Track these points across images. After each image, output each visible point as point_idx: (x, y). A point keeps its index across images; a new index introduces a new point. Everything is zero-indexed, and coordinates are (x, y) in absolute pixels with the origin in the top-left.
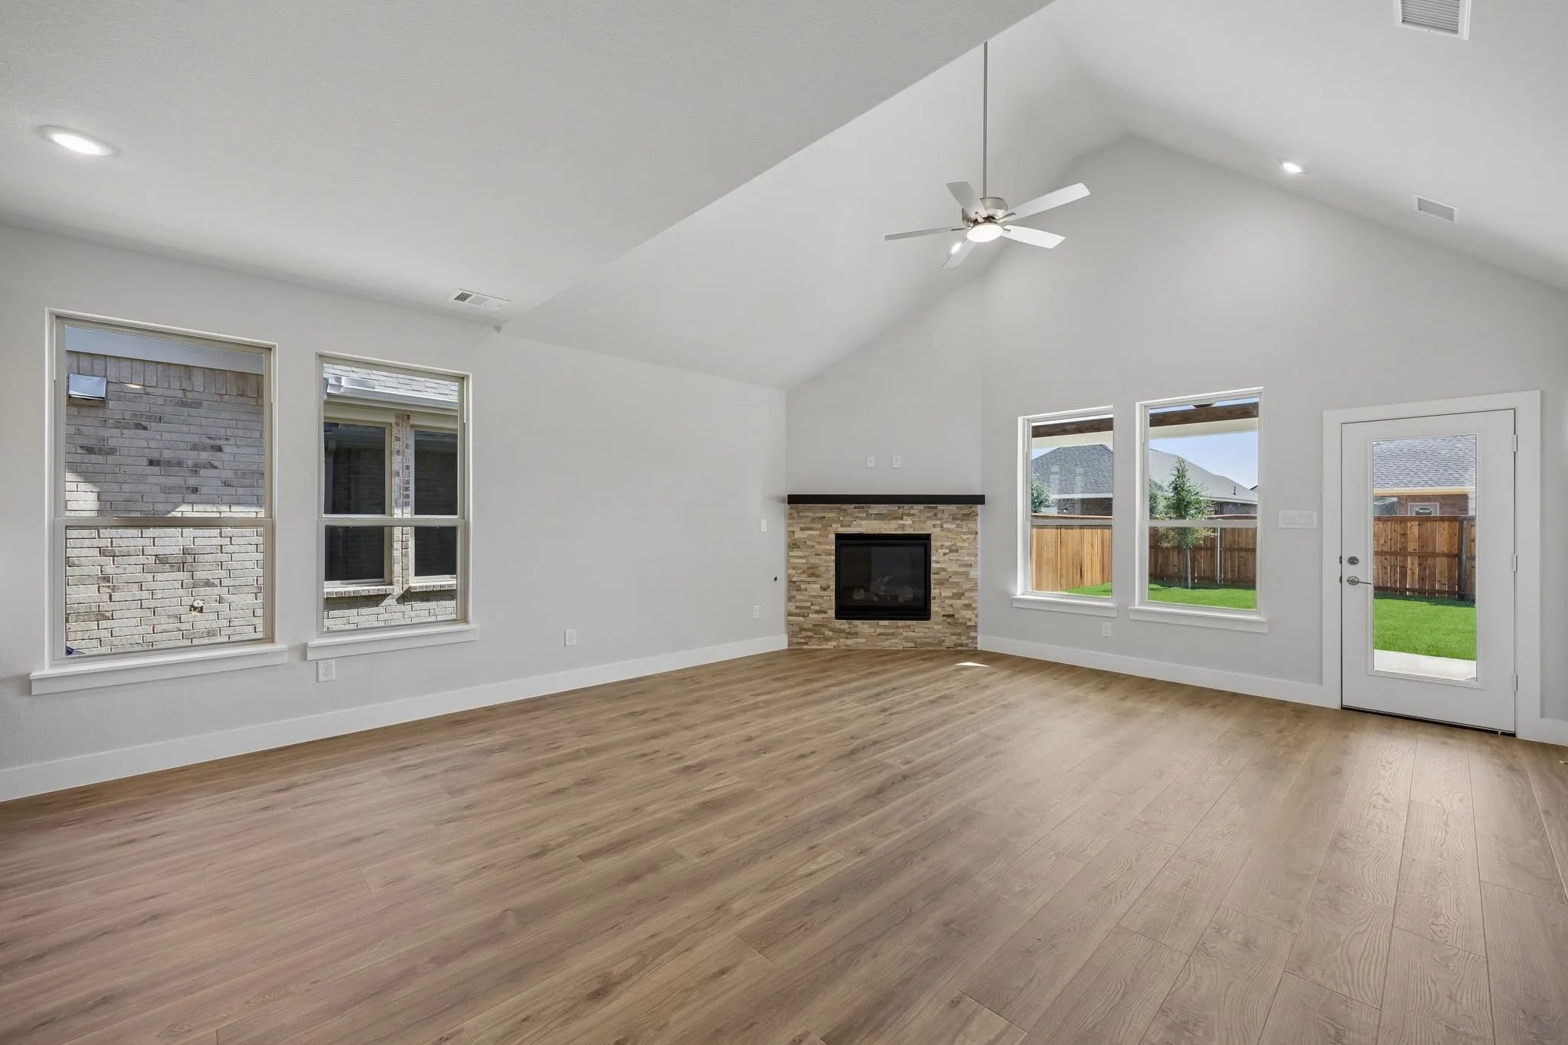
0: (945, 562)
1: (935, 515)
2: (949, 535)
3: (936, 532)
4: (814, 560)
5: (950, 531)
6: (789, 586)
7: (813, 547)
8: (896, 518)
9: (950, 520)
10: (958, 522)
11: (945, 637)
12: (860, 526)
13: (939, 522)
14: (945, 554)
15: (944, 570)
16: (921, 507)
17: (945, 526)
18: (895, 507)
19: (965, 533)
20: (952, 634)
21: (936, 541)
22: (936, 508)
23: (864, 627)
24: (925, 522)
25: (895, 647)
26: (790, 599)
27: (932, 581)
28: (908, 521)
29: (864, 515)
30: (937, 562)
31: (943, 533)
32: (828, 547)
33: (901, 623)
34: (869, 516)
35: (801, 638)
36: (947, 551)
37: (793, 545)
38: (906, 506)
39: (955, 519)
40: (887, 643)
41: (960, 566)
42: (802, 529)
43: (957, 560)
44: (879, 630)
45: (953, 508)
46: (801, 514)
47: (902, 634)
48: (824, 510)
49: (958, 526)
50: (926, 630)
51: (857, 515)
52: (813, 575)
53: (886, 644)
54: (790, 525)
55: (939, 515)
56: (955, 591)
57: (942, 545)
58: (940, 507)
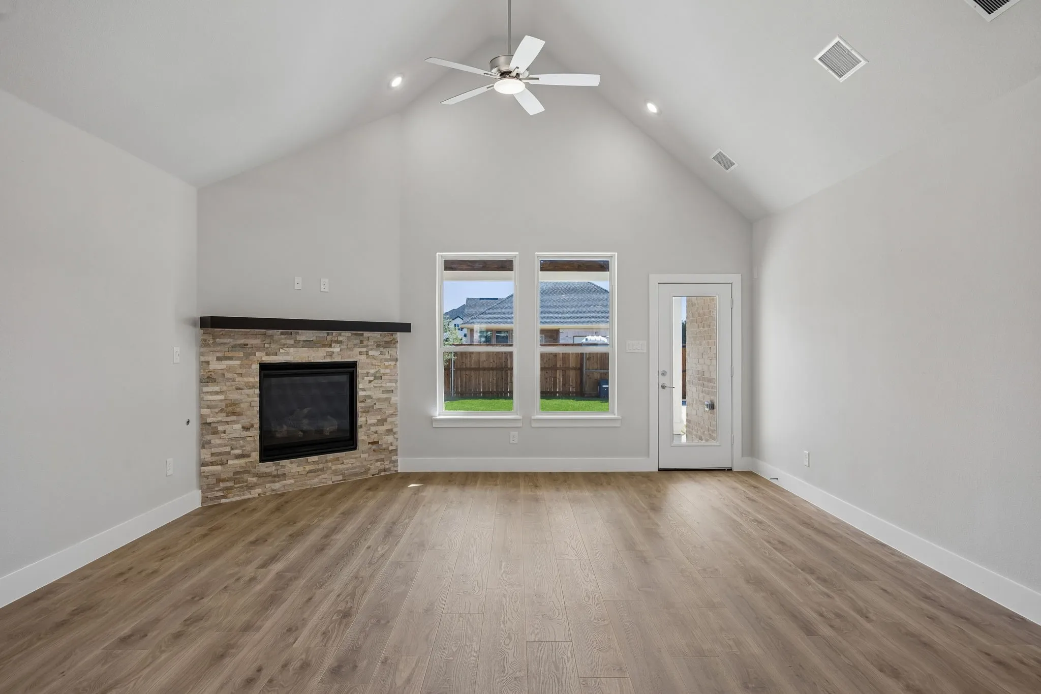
0: (370, 389)
1: (362, 342)
2: (374, 362)
3: (361, 360)
4: (235, 396)
5: (374, 357)
6: (202, 429)
7: (234, 380)
8: (325, 346)
9: (375, 347)
10: (381, 349)
11: (371, 464)
12: (287, 353)
13: (364, 350)
14: (370, 381)
15: (370, 397)
16: (348, 334)
17: (370, 353)
18: (323, 334)
19: (387, 360)
20: (377, 461)
21: (362, 368)
22: (362, 335)
23: (291, 466)
24: (351, 349)
25: (324, 483)
26: (204, 444)
27: (359, 410)
28: (336, 349)
29: (292, 342)
30: (364, 390)
31: (368, 361)
32: (252, 379)
33: (330, 456)
34: (297, 343)
35: (217, 491)
36: (372, 378)
37: (207, 379)
38: (335, 333)
39: (378, 346)
40: (316, 480)
41: (384, 392)
42: (219, 359)
43: (380, 387)
44: (308, 468)
45: (377, 335)
46: (217, 340)
47: (331, 468)
48: (246, 336)
49: (381, 353)
50: (354, 461)
51: (283, 341)
52: (234, 413)
53: (315, 481)
54: (202, 354)
55: (365, 342)
56: (379, 417)
57: (368, 373)
58: (366, 334)
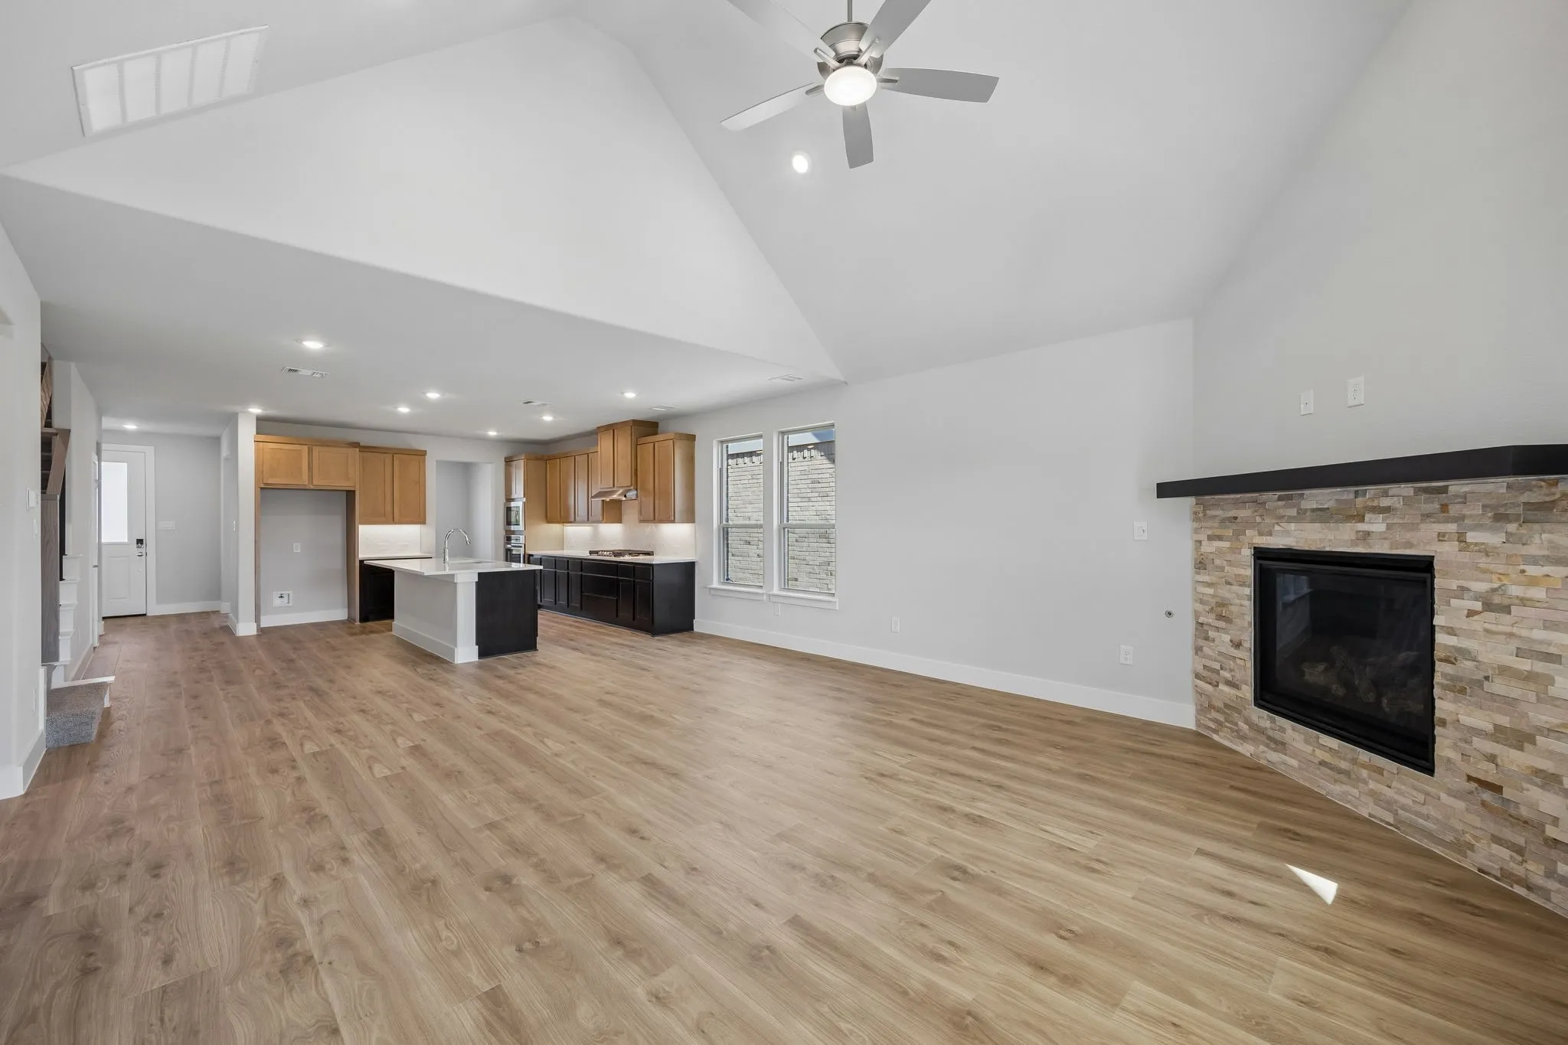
0: (1471, 634)
1: (1444, 508)
2: (1483, 561)
3: (1444, 553)
4: (1224, 592)
5: (1486, 551)
6: (1196, 629)
7: (1222, 569)
8: (1349, 518)
9: (1488, 522)
10: (1512, 527)
11: (1475, 837)
12: (1287, 533)
13: (1452, 527)
14: (1471, 613)
15: (1465, 653)
16: (1406, 489)
17: (1472, 537)
18: (1345, 494)
19: (1534, 561)
20: (1497, 840)
21: (1446, 575)
22: (1444, 490)
23: (1294, 733)
24: (1413, 527)
25: (1352, 805)
26: (1198, 650)
27: (1438, 678)
28: (1376, 525)
29: (1293, 512)
30: (1451, 631)
31: (1465, 557)
32: (1242, 572)
33: (1364, 756)
34: (1301, 516)
35: (1210, 719)
36: (1478, 606)
37: (1201, 565)
38: (1372, 490)
39: (1500, 518)
40: (1337, 789)
41: (1519, 653)
42: (1210, 538)
43: (1511, 635)
44: (1321, 755)
45: (1496, 487)
46: (1208, 512)
47: (1366, 783)
48: (1236, 504)
49: (1510, 538)
50: (1421, 798)
51: (1282, 512)
52: (1220, 617)
53: (1335, 790)
54: (1196, 531)
55: (1454, 510)
56: (1504, 721)
57: (1463, 589)
58: (1457, 487)
